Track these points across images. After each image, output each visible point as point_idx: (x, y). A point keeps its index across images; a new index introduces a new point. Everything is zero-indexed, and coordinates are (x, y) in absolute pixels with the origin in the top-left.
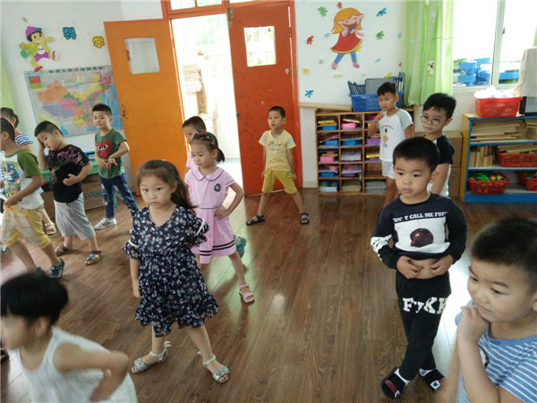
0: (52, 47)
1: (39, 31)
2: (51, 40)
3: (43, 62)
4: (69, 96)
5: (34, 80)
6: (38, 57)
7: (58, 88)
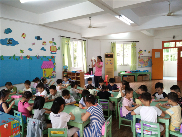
0: (143, 53)
1: (142, 50)
2: (143, 52)
3: (141, 55)
4: (143, 61)
5: (139, 58)
6: (140, 54)
7: (142, 59)
